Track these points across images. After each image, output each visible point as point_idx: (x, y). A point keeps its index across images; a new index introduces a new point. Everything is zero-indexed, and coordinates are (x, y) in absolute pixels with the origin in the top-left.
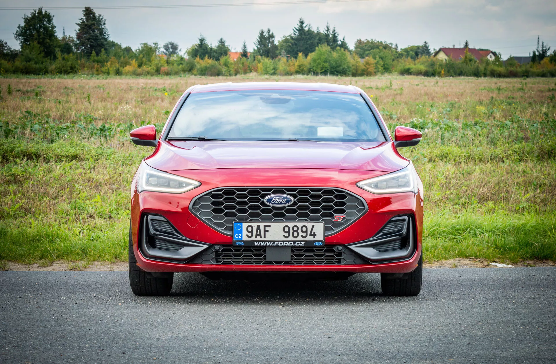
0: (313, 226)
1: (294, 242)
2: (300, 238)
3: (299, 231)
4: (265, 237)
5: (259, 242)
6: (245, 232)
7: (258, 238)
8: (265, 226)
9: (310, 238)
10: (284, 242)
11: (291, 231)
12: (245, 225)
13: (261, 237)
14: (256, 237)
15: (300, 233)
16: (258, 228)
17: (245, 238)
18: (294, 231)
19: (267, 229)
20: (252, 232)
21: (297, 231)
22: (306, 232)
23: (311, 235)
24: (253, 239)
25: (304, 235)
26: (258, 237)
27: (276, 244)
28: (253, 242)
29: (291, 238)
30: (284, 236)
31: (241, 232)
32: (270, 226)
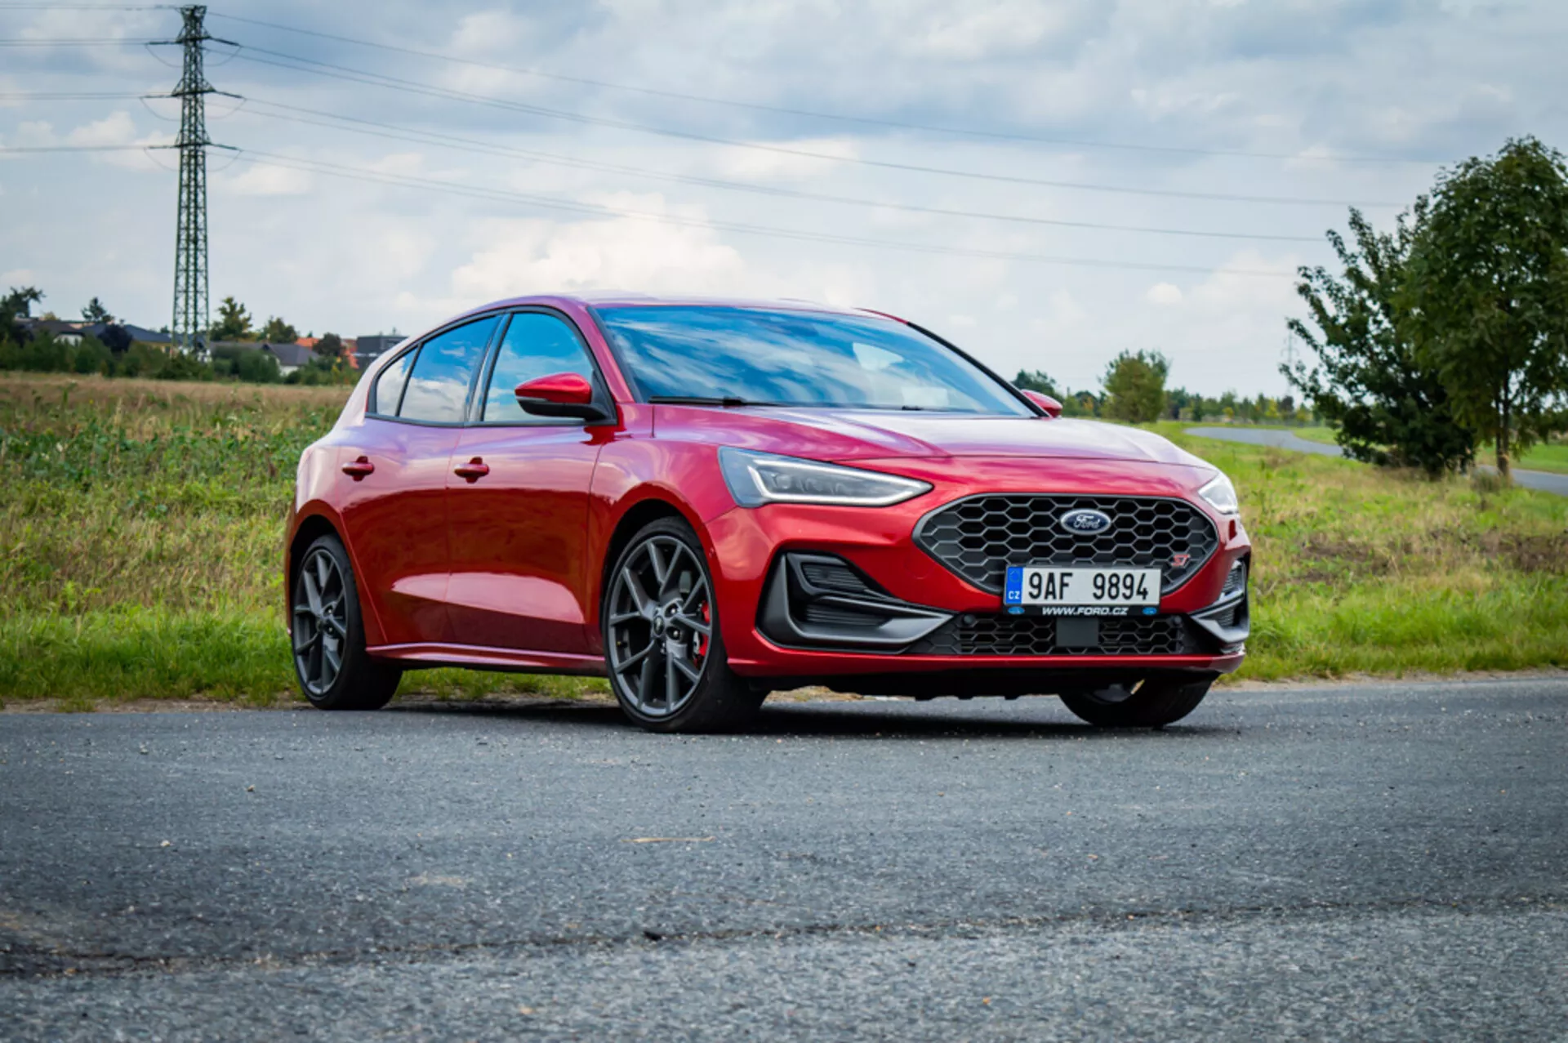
0: (1143, 576)
1: (1112, 608)
2: (1121, 600)
3: (1121, 585)
4: (1061, 597)
5: (1051, 606)
6: (1026, 588)
7: (1050, 600)
8: (1063, 575)
9: (1137, 600)
10: (1093, 606)
11: (1107, 586)
12: (1027, 572)
13: (1055, 597)
14: (1046, 597)
15: (1122, 590)
16: (1051, 577)
17: (1026, 600)
18: (1112, 585)
19: (1066, 580)
20: (1039, 587)
21: (1116, 585)
22: (1131, 587)
23: (1139, 593)
24: (1041, 601)
25: (1128, 592)
26: (1050, 597)
27: (1080, 610)
28: (1039, 608)
29: (1106, 600)
30: (1095, 595)
31: (1019, 587)
32: (1070, 575)
